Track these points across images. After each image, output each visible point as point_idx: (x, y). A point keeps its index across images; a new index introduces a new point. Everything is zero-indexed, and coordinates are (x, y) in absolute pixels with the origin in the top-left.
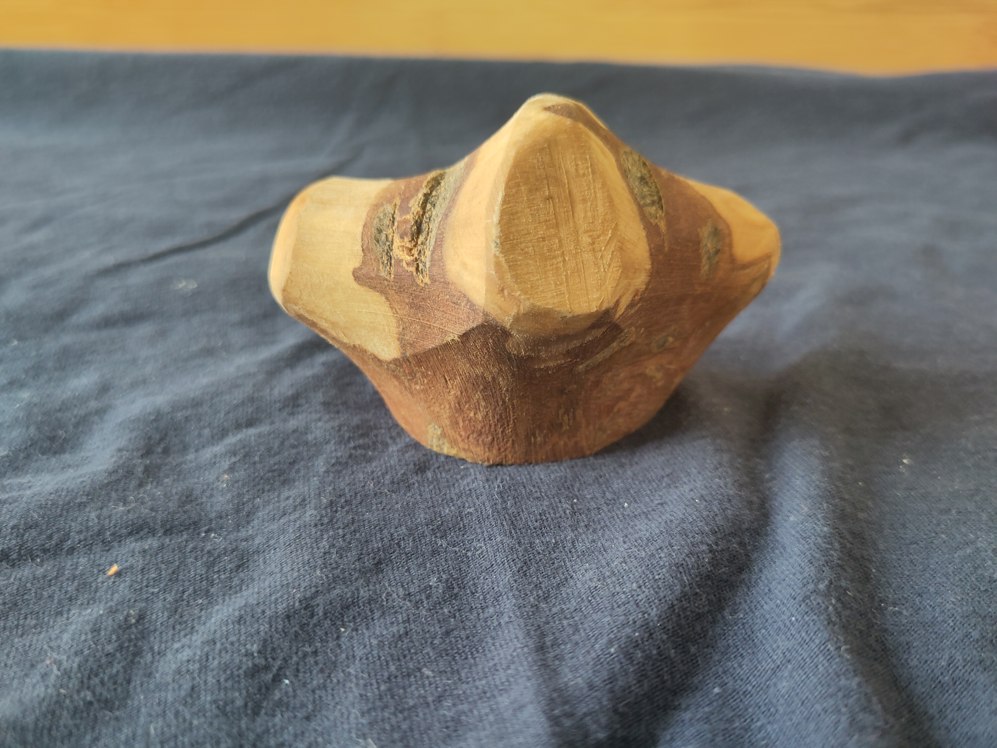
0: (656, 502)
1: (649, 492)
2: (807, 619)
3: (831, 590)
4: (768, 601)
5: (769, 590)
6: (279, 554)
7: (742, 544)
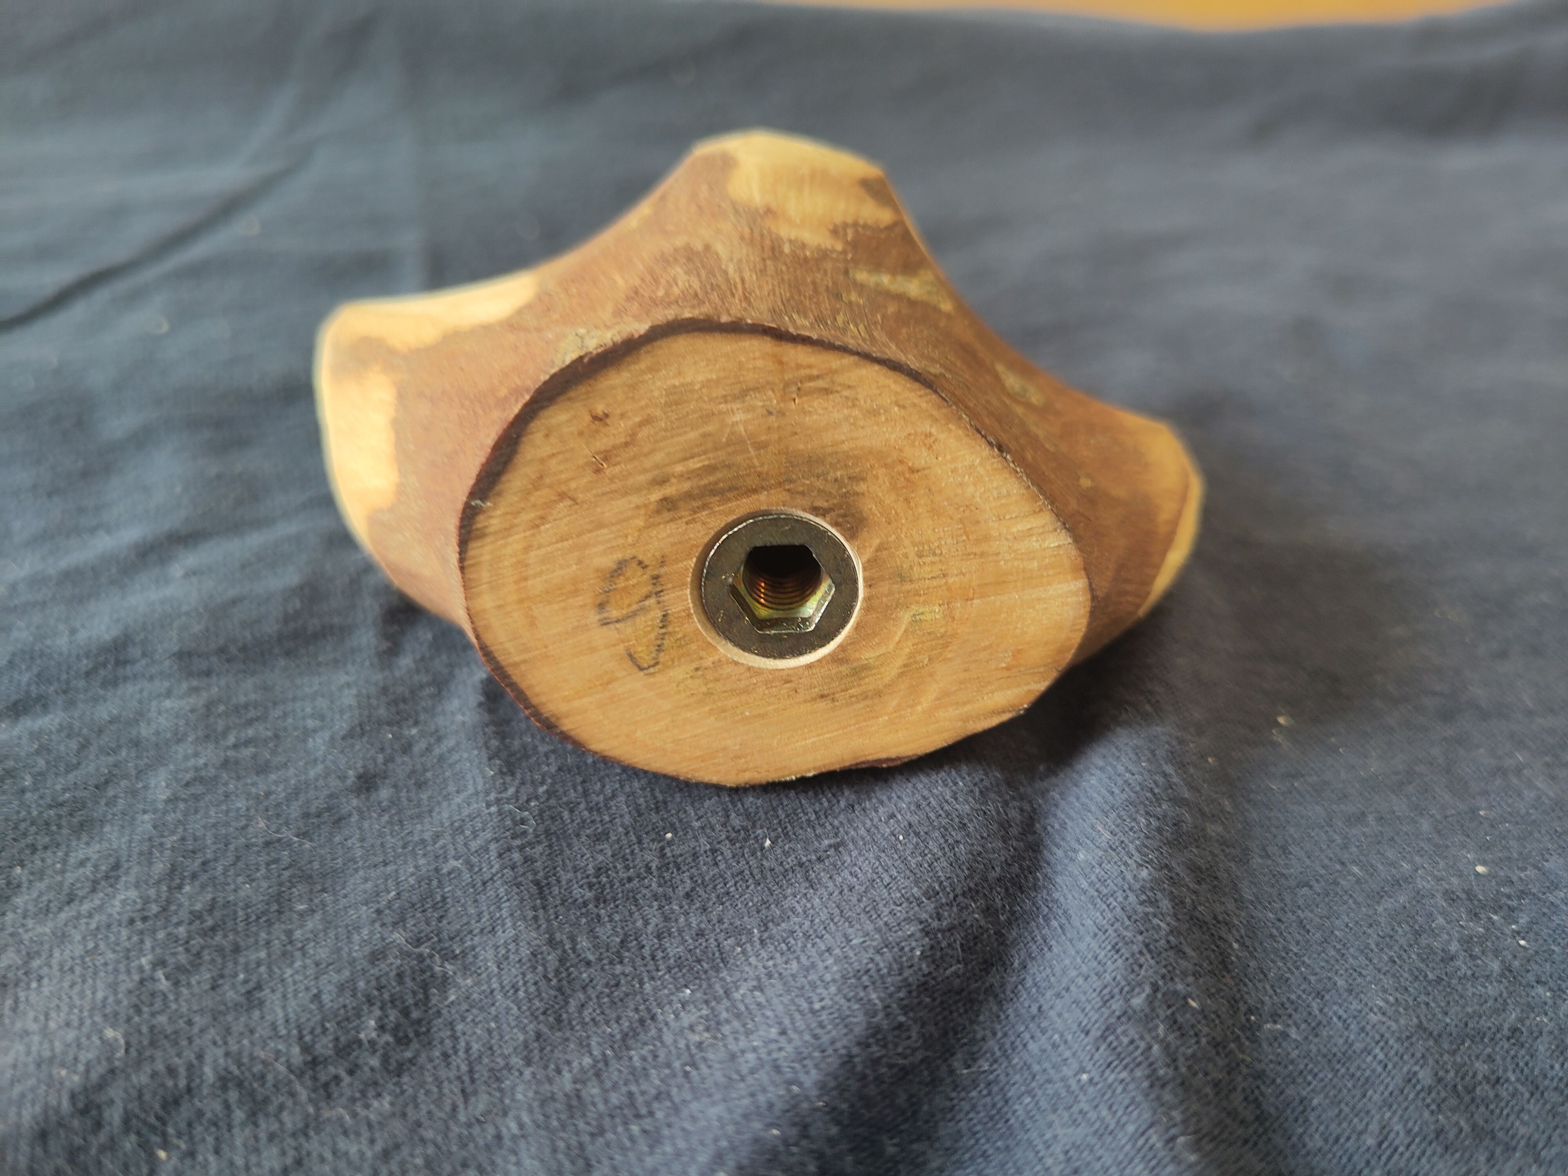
0: (826, 842)
1: (813, 817)
2: (1112, 1078)
3: (1157, 1004)
4: (1038, 1034)
5: (1040, 1008)
6: (46, 990)
7: (988, 911)
